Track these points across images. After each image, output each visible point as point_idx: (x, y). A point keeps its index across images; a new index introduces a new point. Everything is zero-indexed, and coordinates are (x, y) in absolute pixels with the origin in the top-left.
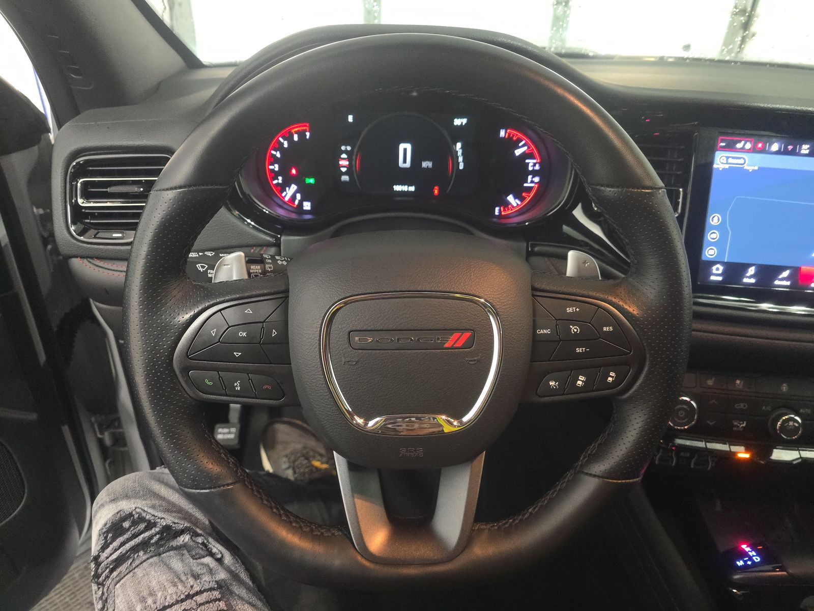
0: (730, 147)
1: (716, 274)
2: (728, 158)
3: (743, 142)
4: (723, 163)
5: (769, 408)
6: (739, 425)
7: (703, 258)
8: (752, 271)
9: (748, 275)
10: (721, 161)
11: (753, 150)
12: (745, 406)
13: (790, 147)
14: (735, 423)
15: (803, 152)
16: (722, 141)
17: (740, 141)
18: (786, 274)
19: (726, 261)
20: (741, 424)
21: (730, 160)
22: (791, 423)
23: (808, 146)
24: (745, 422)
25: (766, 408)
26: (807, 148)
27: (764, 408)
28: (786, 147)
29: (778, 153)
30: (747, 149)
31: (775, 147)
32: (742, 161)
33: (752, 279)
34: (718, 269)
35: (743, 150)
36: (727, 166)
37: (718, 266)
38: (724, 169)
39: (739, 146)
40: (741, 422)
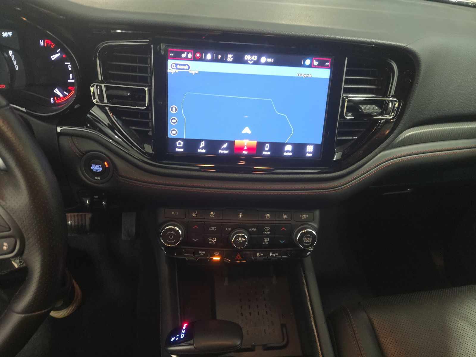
0: (178, 57)
1: (180, 147)
2: (176, 65)
3: (186, 53)
4: (174, 69)
5: (230, 229)
6: (212, 240)
7: (169, 137)
8: (203, 144)
9: (201, 147)
10: (172, 66)
11: (194, 59)
12: (215, 229)
13: (220, 57)
14: (210, 240)
15: (229, 60)
16: (171, 52)
17: (184, 53)
18: (225, 146)
19: (185, 138)
20: (213, 240)
21: (179, 67)
22: (240, 239)
23: (232, 55)
24: (216, 238)
25: (228, 229)
26: (231, 57)
27: (227, 229)
28: (216, 57)
29: (212, 60)
30: (190, 58)
31: (209, 56)
32: (186, 67)
33: (203, 150)
34: (180, 144)
35: (186, 59)
36: (177, 71)
37: (180, 141)
38: (175, 73)
39: (184, 55)
40: (214, 239)
